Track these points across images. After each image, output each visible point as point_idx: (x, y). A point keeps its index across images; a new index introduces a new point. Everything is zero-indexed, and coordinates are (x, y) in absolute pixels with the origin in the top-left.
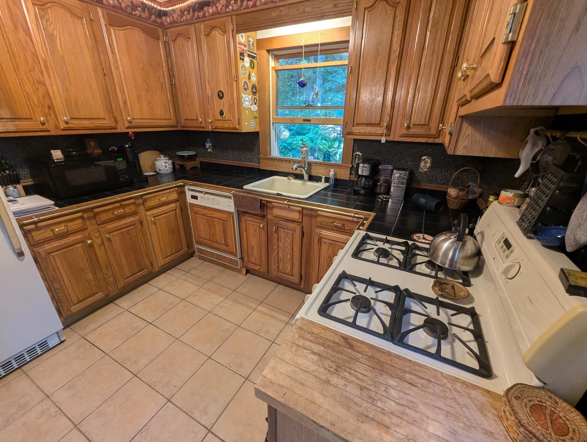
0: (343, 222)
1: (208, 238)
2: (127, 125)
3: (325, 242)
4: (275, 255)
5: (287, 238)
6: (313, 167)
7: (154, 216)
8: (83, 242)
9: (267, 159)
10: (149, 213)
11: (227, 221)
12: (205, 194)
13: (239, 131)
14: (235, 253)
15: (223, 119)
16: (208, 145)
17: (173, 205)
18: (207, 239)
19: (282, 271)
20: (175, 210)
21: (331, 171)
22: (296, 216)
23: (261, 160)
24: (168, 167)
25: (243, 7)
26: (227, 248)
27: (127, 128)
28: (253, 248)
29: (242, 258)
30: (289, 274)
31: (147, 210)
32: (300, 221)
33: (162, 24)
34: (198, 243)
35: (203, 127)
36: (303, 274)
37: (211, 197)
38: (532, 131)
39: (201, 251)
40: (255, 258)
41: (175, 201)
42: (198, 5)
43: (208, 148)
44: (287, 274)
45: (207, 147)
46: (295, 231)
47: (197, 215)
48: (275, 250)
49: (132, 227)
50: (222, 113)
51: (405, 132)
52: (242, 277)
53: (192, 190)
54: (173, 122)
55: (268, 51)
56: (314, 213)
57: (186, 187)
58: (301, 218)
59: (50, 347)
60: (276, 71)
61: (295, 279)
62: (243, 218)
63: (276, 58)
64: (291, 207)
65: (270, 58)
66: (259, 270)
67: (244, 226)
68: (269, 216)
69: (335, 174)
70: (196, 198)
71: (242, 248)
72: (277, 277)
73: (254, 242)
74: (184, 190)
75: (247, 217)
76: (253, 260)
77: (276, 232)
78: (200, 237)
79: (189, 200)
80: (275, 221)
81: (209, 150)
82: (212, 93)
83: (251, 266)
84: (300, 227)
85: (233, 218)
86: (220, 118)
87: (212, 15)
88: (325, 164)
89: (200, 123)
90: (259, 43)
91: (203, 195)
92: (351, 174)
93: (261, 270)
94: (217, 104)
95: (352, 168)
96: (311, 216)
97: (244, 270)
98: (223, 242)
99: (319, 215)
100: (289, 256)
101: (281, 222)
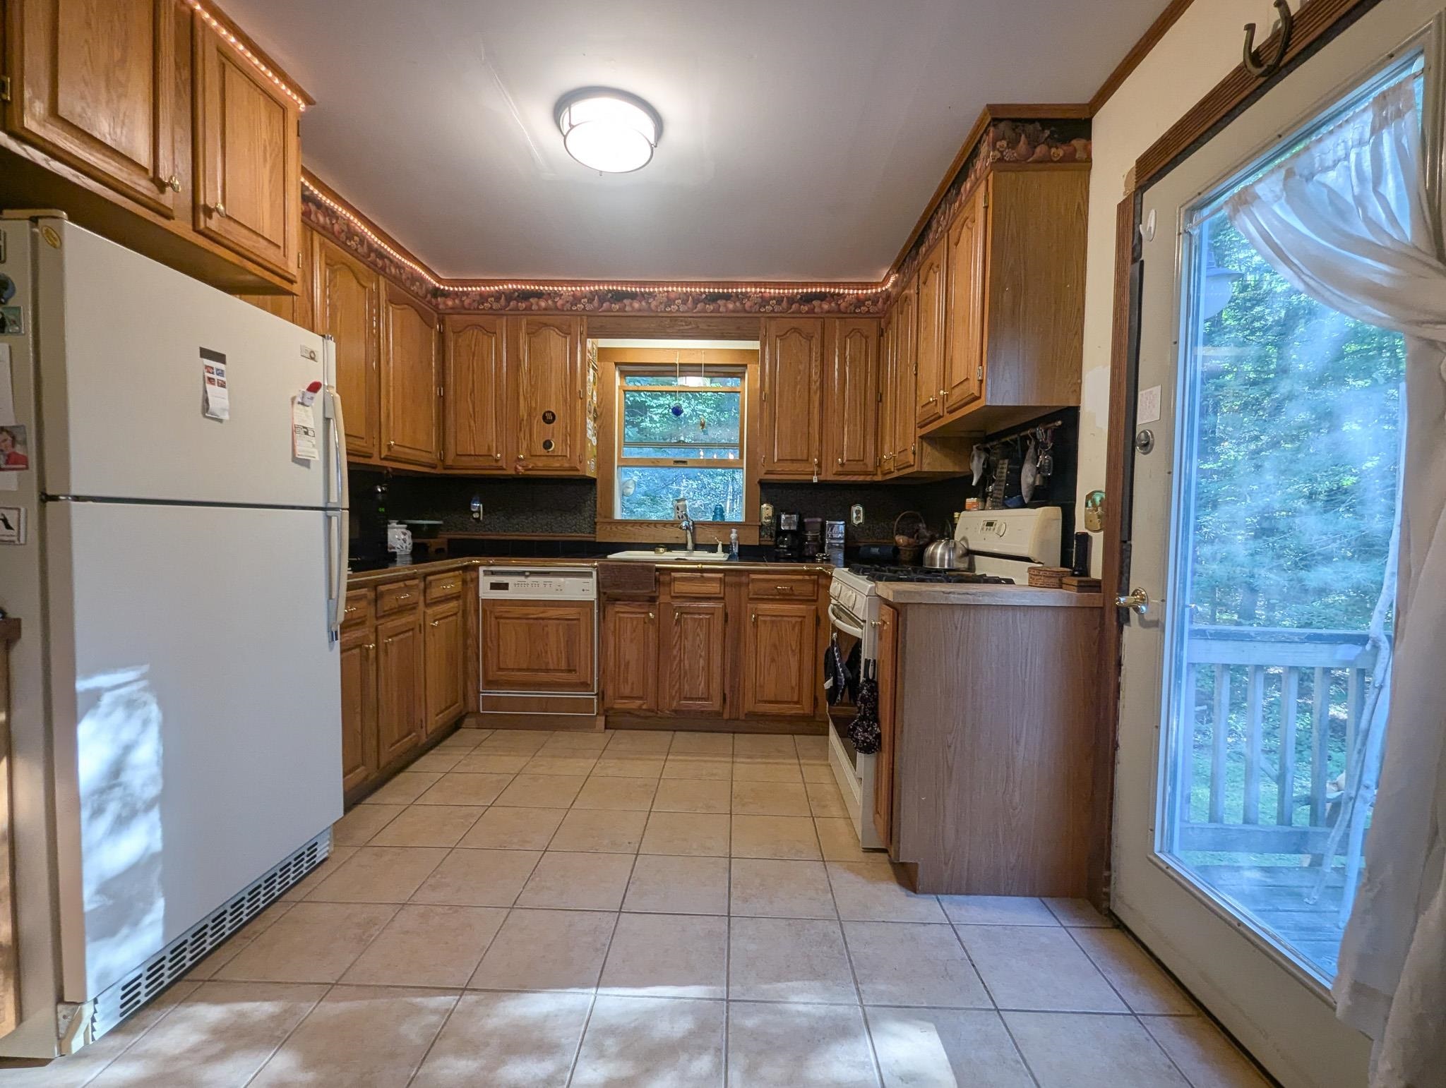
0: (790, 584)
1: (525, 666)
2: (384, 453)
3: (765, 622)
4: (675, 666)
5: (699, 630)
6: (698, 531)
7: (437, 617)
8: (360, 646)
9: (610, 523)
10: (429, 611)
11: (578, 619)
12: (527, 576)
13: (581, 473)
14: (589, 682)
15: (550, 454)
16: (476, 505)
17: (453, 604)
18: (519, 670)
19: (688, 696)
20: (455, 614)
21: (731, 533)
22: (714, 588)
23: (598, 527)
24: (408, 542)
25: (603, 308)
26: (572, 678)
27: (381, 459)
28: (627, 664)
29: (601, 695)
30: (703, 696)
31: (427, 605)
32: (722, 595)
33: (437, 306)
34: (490, 684)
35: (501, 468)
36: (727, 692)
37: (541, 579)
38: (974, 447)
39: (495, 703)
40: (633, 684)
41: (456, 597)
42: (519, 294)
43: (474, 512)
44: (697, 699)
45: (473, 510)
46: (713, 614)
47: (502, 621)
48: (675, 657)
49: (411, 633)
50: (547, 445)
51: (840, 469)
52: (599, 738)
53: (493, 573)
54: (433, 457)
55: (616, 364)
56: (744, 579)
57: (481, 569)
58: (722, 590)
59: (317, 862)
60: (625, 391)
61: (715, 704)
62: (611, 610)
63: (624, 374)
64: (705, 575)
65: (617, 374)
66: (640, 708)
67: (611, 626)
68: (664, 599)
69: (738, 538)
70: (504, 586)
71: (602, 672)
72: (675, 711)
73: (631, 652)
74: (473, 575)
75: (619, 607)
76: (626, 690)
77: (678, 621)
78: (500, 669)
79: (485, 592)
80: (676, 603)
81: (476, 516)
82: (530, 415)
83: (620, 705)
84: (721, 605)
85: (592, 610)
86: (543, 452)
87: (545, 309)
88: (718, 524)
89: (497, 461)
90: (603, 353)
91: (522, 579)
92: (760, 536)
93: (644, 707)
94: (540, 431)
95: (761, 527)
96: (740, 585)
97: (601, 721)
98: (563, 665)
99: (752, 581)
100: (702, 662)
101: (688, 604)
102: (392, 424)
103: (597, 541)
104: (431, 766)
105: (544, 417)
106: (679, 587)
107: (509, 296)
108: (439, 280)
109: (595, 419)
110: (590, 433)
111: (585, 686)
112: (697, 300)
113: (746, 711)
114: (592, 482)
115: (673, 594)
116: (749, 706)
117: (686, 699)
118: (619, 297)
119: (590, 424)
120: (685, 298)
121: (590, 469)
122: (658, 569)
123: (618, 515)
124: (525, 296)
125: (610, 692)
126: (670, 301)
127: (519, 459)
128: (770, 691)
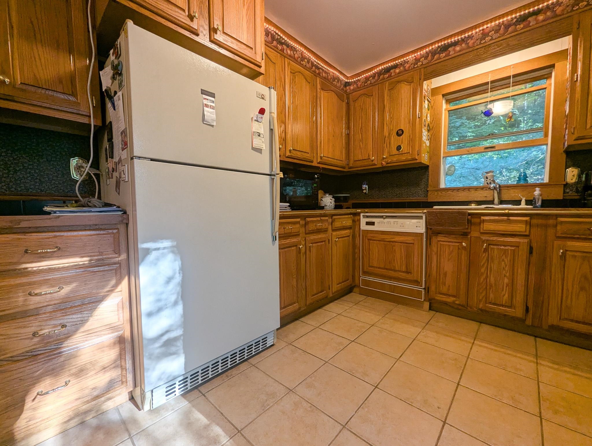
1: (382, 266)
2: (319, 160)
3: (575, 257)
4: (482, 280)
5: (504, 257)
6: (504, 191)
7: (338, 237)
8: (296, 246)
9: (437, 191)
10: (334, 233)
11: (413, 244)
12: (385, 218)
13: (418, 161)
14: (419, 281)
15: (400, 153)
16: (365, 187)
17: (347, 232)
18: (379, 268)
19: (493, 302)
20: (349, 236)
21: (535, 191)
22: (521, 228)
23: (429, 193)
24: (332, 203)
25: (434, 59)
26: (409, 277)
27: (318, 163)
28: (445, 274)
29: (427, 290)
30: (507, 304)
31: (333, 230)
32: (527, 233)
33: (346, 91)
34: (365, 273)
35: (374, 164)
36: (530, 306)
37: (392, 220)
39: (367, 283)
40: (449, 286)
41: (350, 228)
42: (385, 70)
43: (364, 190)
44: (503, 306)
45: (363, 188)
46: (518, 247)
47: (371, 241)
48: (482, 274)
49: (324, 243)
50: (399, 148)
52: (425, 315)
53: (367, 217)
54: (344, 163)
55: (444, 96)
56: (551, 222)
57: (362, 215)
58: (528, 230)
59: (267, 346)
60: (449, 111)
61: (519, 312)
62: (434, 240)
63: (448, 101)
64: (511, 218)
65: (444, 102)
66: (454, 302)
67: (435, 249)
68: (474, 234)
69: (541, 195)
70: (373, 224)
71: (428, 276)
72: (482, 310)
73: (448, 267)
74: (358, 217)
75: (440, 238)
76: (444, 290)
77: (486, 250)
78: (370, 266)
79: (364, 227)
80: (484, 237)
82: (389, 134)
83: (440, 297)
84: (526, 241)
85: (422, 239)
86: (397, 152)
87: (399, 73)
88: (522, 186)
89: (372, 161)
90: (434, 91)
91: (382, 220)
92: (564, 192)
93: (457, 302)
94: (395, 141)
95: (566, 185)
96: (546, 226)
97: (427, 305)
98: (404, 269)
99: (562, 222)
100: (506, 281)
101: (495, 238)
102: (322, 147)
103: (429, 201)
104: (334, 308)
105: (397, 133)
106: (488, 227)
107: (380, 73)
108: (347, 78)
109: (428, 131)
110: (424, 138)
111: (417, 283)
113: (550, 324)
114: (426, 167)
115: (482, 231)
116: (553, 320)
117: (490, 303)
118: (445, 48)
119: (425, 133)
121: (425, 159)
122: (470, 214)
123: (442, 186)
124: (388, 70)
125: (433, 288)
126: (485, 36)
127: (384, 158)
128: (578, 312)
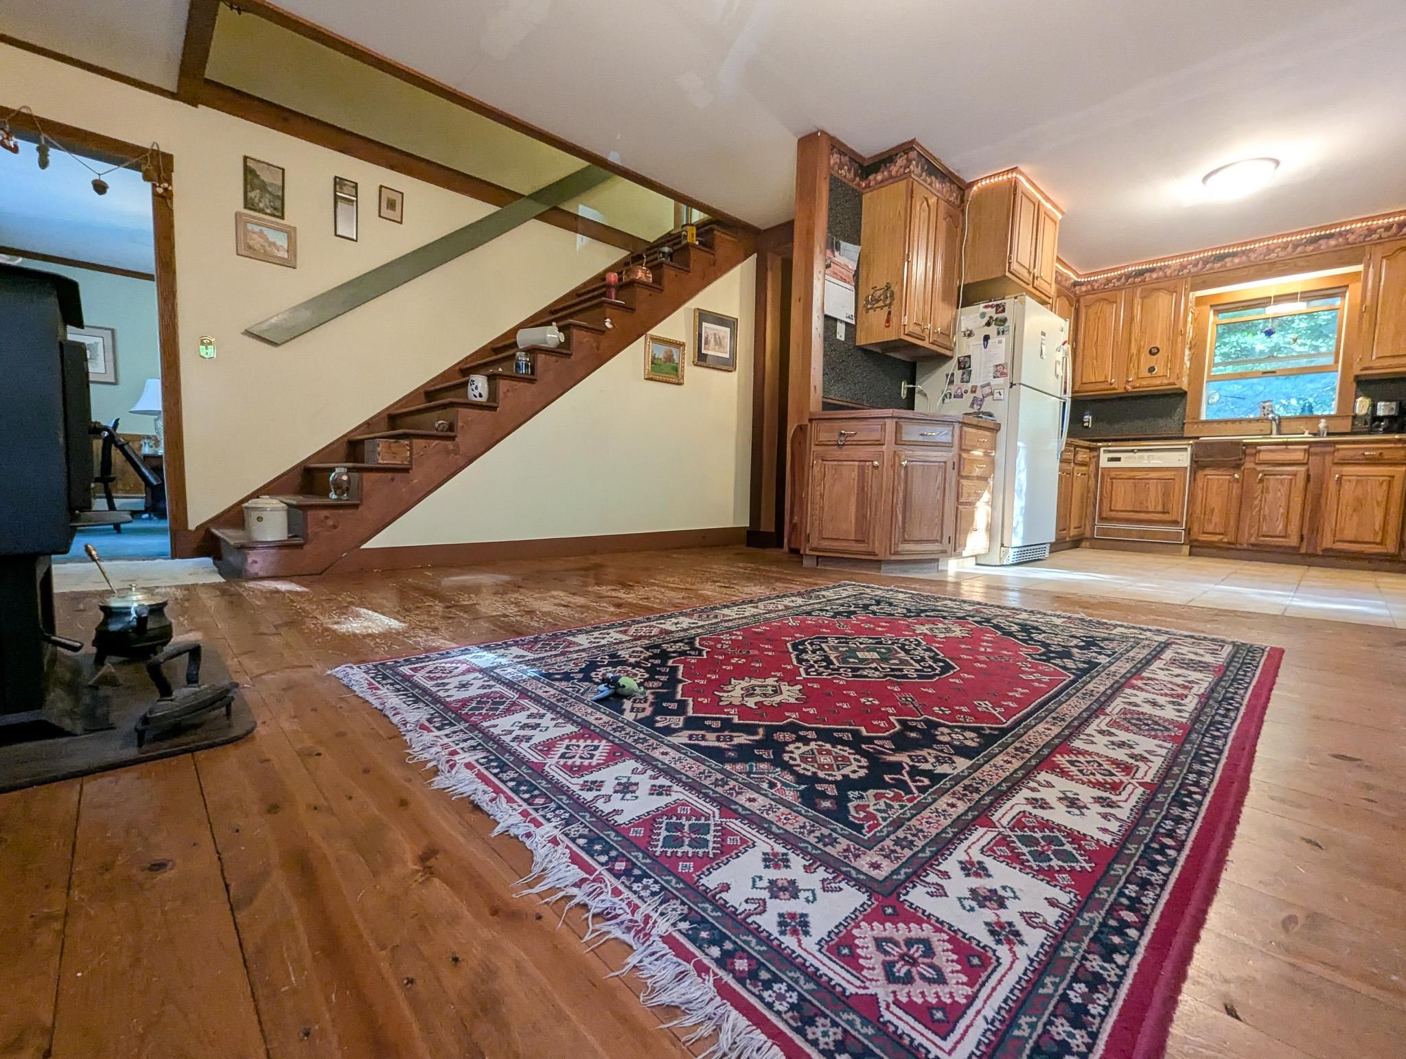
0: (1380, 451)
1: (1130, 509)
3: (1349, 481)
4: (1255, 512)
5: (1280, 486)
6: (1284, 423)
7: (1079, 472)
9: (1196, 423)
10: (1076, 468)
11: (1174, 479)
12: (1135, 453)
13: (1177, 387)
14: (1179, 521)
15: (1153, 376)
16: (1087, 417)
17: (1085, 469)
18: (1125, 512)
19: (1266, 534)
20: (1086, 475)
21: (1321, 422)
23: (1188, 425)
25: (1205, 269)
26: (1165, 517)
28: (1212, 511)
29: (1188, 530)
30: (1281, 535)
31: (1075, 464)
32: (1305, 462)
33: (1075, 292)
34: (1102, 519)
35: (1114, 389)
36: (1305, 532)
37: (1146, 454)
39: (1107, 532)
40: (1216, 523)
41: (1090, 464)
42: (1136, 273)
43: (1085, 422)
44: (1276, 537)
45: (1085, 420)
46: (1295, 475)
47: (1114, 480)
48: (1256, 506)
49: (1069, 476)
50: (1151, 370)
52: (1183, 561)
53: (1110, 452)
55: (1211, 306)
56: (1333, 448)
57: (1102, 449)
58: (1306, 458)
60: (1216, 325)
61: (1293, 541)
62: (1200, 474)
63: (1217, 312)
64: (1290, 447)
65: (1212, 313)
66: (1220, 541)
67: (1200, 485)
68: (1249, 464)
69: (1327, 427)
70: (1119, 459)
71: (1190, 515)
72: (1253, 545)
73: (1216, 502)
74: (1095, 454)
75: (1208, 471)
76: (1210, 528)
77: (1261, 480)
78: (1111, 510)
79: (1104, 462)
80: (1259, 468)
81: (1086, 424)
82: (1139, 351)
83: (1203, 538)
84: (1304, 469)
85: (1186, 473)
86: (1149, 375)
87: (1157, 279)
88: (1306, 418)
89: (1111, 384)
90: (1200, 301)
91: (1132, 454)
92: (1353, 424)
93: (1225, 540)
94: (1146, 361)
95: (1355, 417)
96: (1324, 454)
97: (1186, 549)
98: (1160, 508)
99: (1338, 450)
100: (1281, 510)
101: (1271, 468)
103: (1185, 436)
105: (1150, 352)
106: (1263, 457)
107: (1128, 276)
108: (1078, 276)
109: (1190, 349)
110: (1186, 358)
111: (1176, 523)
112: (1296, 245)
113: (1323, 548)
114: (1182, 394)
115: (1257, 461)
116: (1327, 542)
117: (1264, 536)
118: (1221, 258)
119: (1187, 352)
120: (1285, 247)
121: (1184, 384)
122: (1245, 444)
123: (1203, 417)
124: (1141, 273)
125: (1195, 529)
126: (1269, 250)
127: (1128, 382)
128: (1350, 534)
